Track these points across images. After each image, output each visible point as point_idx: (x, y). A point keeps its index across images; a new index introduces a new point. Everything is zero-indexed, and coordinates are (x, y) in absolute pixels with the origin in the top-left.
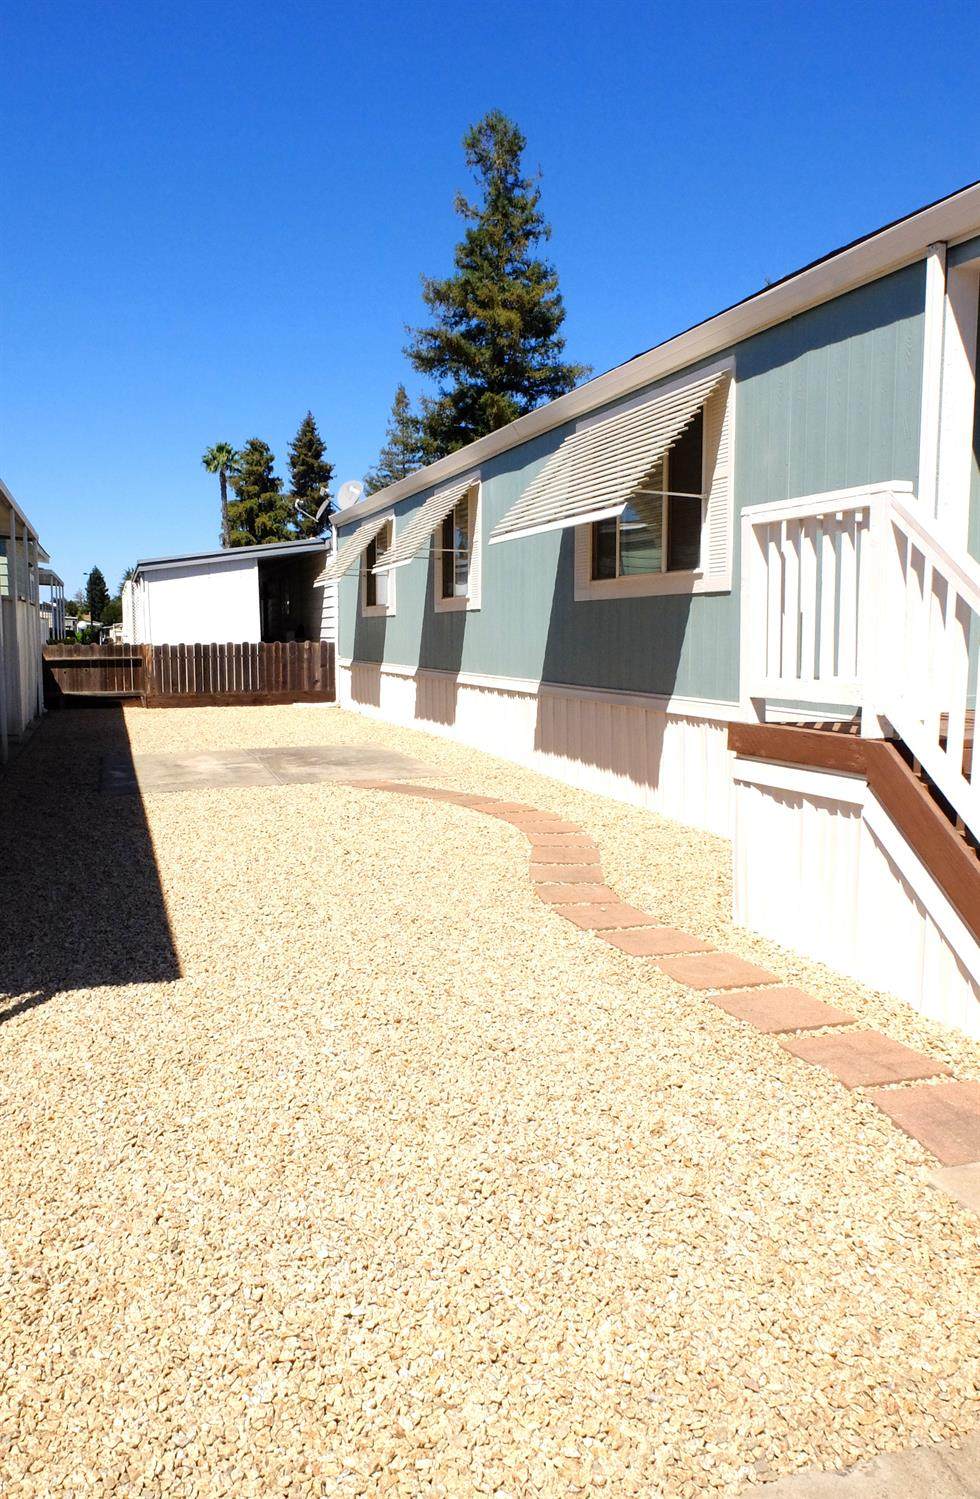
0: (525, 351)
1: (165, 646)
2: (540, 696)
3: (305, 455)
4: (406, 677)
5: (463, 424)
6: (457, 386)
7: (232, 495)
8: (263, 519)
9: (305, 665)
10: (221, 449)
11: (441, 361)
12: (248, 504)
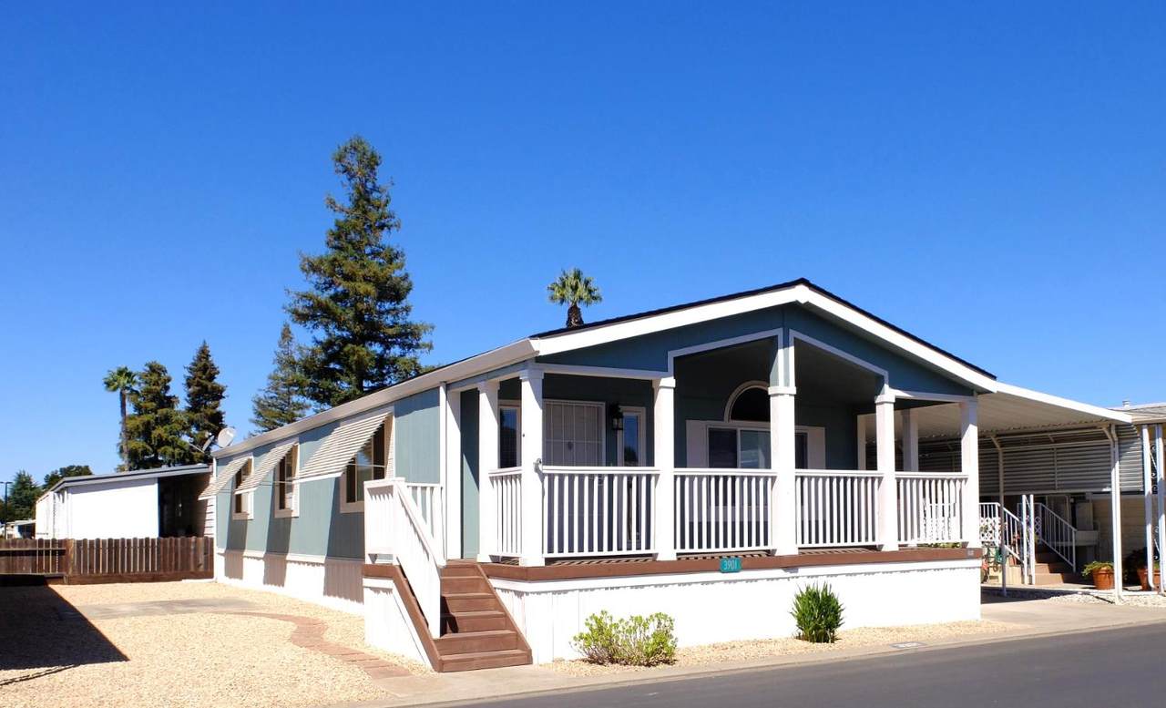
0: (381, 313)
1: (85, 540)
2: (326, 565)
3: (200, 378)
4: (258, 559)
5: (332, 366)
6: (327, 337)
7: (130, 410)
8: (159, 431)
9: (192, 553)
10: (120, 373)
11: (314, 317)
12: (146, 418)
